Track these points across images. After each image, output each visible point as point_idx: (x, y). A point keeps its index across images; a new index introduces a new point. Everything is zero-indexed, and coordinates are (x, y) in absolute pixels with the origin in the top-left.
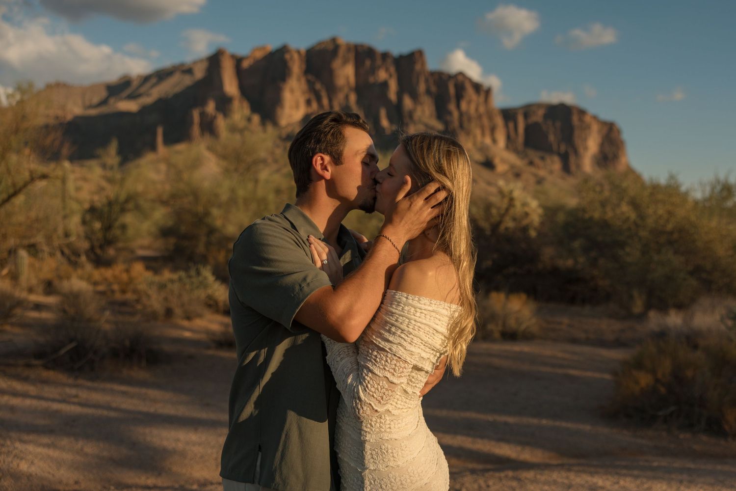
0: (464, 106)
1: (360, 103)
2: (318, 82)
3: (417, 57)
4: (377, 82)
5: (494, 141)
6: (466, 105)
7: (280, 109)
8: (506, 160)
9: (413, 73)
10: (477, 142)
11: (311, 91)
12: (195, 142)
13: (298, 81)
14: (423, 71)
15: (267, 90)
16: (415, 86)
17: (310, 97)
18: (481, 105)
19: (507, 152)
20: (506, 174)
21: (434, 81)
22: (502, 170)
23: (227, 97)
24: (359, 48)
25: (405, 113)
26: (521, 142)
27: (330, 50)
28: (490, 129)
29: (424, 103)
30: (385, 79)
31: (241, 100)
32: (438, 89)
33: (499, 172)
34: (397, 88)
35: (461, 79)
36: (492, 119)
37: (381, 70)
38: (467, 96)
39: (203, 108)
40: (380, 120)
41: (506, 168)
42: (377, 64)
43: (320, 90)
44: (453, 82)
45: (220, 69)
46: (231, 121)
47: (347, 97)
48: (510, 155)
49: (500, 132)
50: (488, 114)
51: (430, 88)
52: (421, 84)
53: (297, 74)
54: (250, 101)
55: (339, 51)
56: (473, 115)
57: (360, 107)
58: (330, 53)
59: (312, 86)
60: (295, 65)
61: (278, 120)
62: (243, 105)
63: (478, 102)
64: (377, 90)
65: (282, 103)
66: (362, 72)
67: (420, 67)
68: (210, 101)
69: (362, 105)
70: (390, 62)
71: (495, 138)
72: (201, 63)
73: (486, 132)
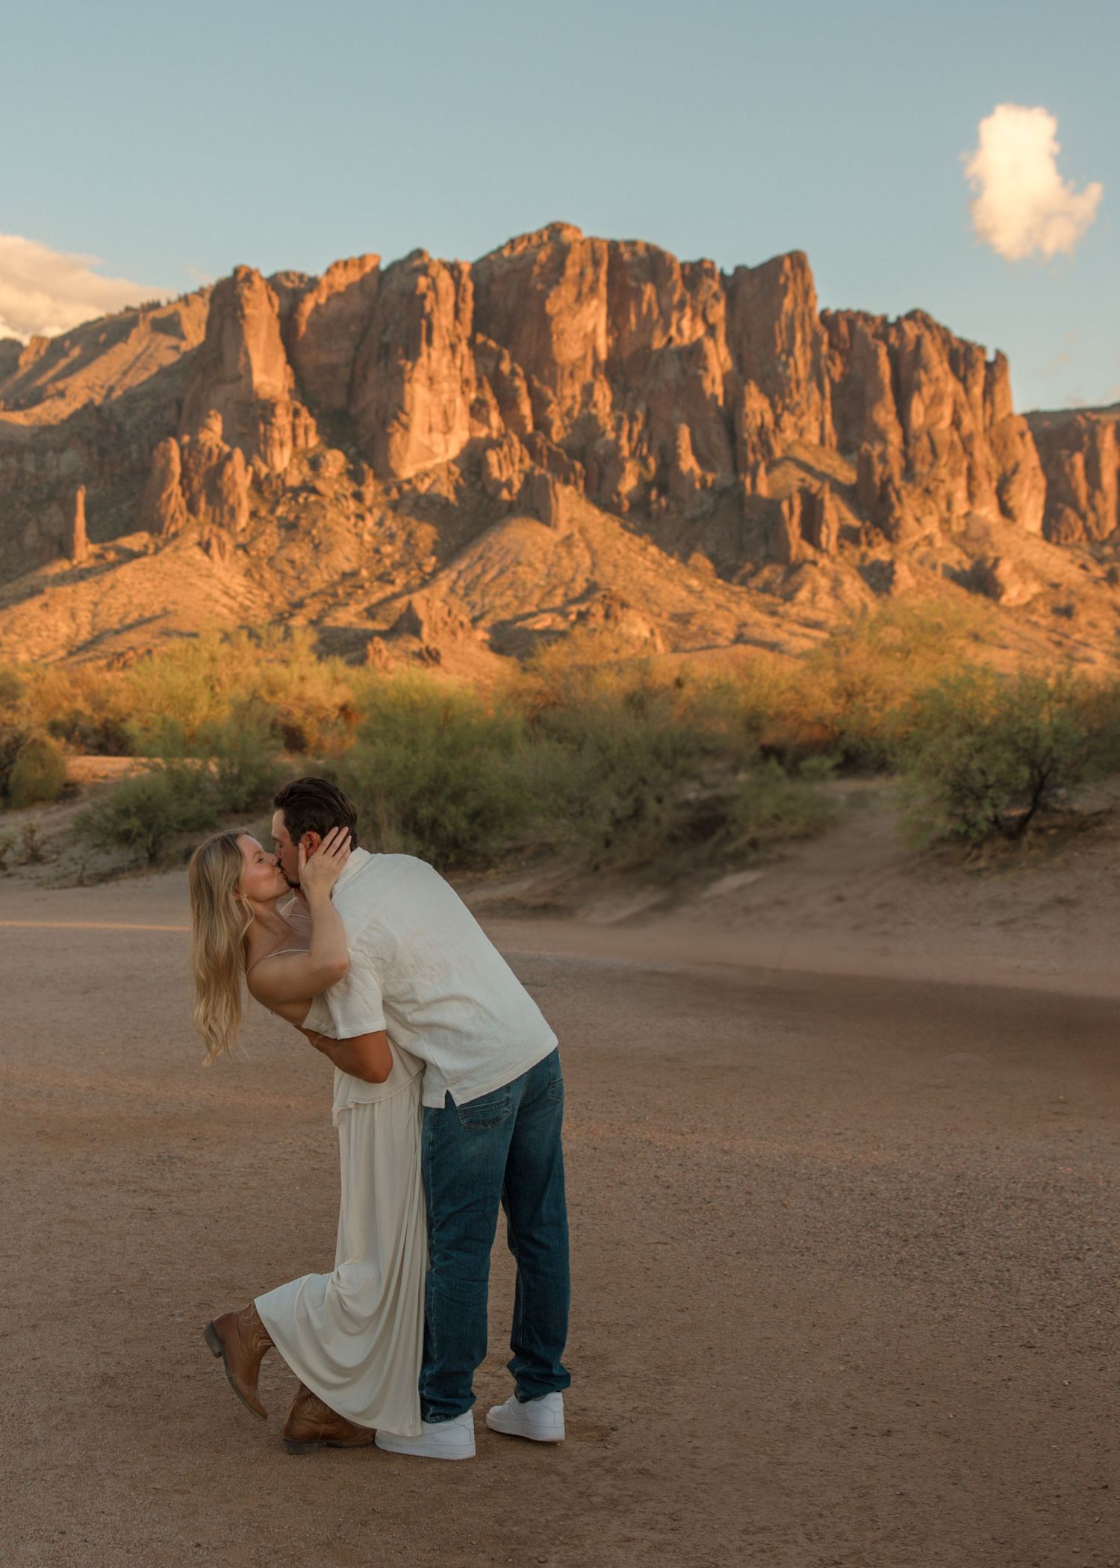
0: (917, 412)
1: (622, 409)
2: (506, 353)
3: (790, 274)
4: (673, 346)
5: (1006, 511)
6: (926, 410)
7: (402, 430)
8: (1037, 566)
9: (778, 318)
10: (954, 516)
11: (485, 380)
12: (172, 529)
13: (448, 354)
14: (807, 312)
15: (365, 377)
16: (779, 358)
17: (481, 396)
18: (972, 407)
19: (1043, 543)
20: (1028, 607)
21: (835, 340)
22: (1020, 595)
23: (258, 400)
24: (622, 249)
25: (750, 436)
26: (1106, 513)
27: (542, 256)
28: (995, 476)
29: (804, 406)
30: (694, 339)
31: (291, 410)
32: (846, 364)
33: (1009, 600)
34: (729, 364)
35: (916, 331)
36: (1005, 446)
37: (688, 312)
38: (930, 380)
39: (194, 433)
40: (676, 457)
41: (1035, 588)
42: (676, 298)
43: (513, 373)
44: (893, 339)
45: (241, 321)
46: (264, 470)
47: (588, 391)
48: (1053, 554)
49: (1027, 484)
50: (993, 433)
51: (822, 362)
52: (798, 351)
53: (448, 330)
54: (316, 411)
55: (569, 262)
56: (947, 436)
57: (620, 420)
58: (542, 266)
59: (491, 365)
60: (442, 307)
61: (393, 464)
62: (297, 422)
63: (962, 397)
64: (671, 371)
65: (407, 414)
66: (633, 319)
67: (800, 300)
68: (212, 412)
69: (625, 416)
70: (710, 287)
71: (1011, 504)
72: (200, 300)
73: (985, 485)
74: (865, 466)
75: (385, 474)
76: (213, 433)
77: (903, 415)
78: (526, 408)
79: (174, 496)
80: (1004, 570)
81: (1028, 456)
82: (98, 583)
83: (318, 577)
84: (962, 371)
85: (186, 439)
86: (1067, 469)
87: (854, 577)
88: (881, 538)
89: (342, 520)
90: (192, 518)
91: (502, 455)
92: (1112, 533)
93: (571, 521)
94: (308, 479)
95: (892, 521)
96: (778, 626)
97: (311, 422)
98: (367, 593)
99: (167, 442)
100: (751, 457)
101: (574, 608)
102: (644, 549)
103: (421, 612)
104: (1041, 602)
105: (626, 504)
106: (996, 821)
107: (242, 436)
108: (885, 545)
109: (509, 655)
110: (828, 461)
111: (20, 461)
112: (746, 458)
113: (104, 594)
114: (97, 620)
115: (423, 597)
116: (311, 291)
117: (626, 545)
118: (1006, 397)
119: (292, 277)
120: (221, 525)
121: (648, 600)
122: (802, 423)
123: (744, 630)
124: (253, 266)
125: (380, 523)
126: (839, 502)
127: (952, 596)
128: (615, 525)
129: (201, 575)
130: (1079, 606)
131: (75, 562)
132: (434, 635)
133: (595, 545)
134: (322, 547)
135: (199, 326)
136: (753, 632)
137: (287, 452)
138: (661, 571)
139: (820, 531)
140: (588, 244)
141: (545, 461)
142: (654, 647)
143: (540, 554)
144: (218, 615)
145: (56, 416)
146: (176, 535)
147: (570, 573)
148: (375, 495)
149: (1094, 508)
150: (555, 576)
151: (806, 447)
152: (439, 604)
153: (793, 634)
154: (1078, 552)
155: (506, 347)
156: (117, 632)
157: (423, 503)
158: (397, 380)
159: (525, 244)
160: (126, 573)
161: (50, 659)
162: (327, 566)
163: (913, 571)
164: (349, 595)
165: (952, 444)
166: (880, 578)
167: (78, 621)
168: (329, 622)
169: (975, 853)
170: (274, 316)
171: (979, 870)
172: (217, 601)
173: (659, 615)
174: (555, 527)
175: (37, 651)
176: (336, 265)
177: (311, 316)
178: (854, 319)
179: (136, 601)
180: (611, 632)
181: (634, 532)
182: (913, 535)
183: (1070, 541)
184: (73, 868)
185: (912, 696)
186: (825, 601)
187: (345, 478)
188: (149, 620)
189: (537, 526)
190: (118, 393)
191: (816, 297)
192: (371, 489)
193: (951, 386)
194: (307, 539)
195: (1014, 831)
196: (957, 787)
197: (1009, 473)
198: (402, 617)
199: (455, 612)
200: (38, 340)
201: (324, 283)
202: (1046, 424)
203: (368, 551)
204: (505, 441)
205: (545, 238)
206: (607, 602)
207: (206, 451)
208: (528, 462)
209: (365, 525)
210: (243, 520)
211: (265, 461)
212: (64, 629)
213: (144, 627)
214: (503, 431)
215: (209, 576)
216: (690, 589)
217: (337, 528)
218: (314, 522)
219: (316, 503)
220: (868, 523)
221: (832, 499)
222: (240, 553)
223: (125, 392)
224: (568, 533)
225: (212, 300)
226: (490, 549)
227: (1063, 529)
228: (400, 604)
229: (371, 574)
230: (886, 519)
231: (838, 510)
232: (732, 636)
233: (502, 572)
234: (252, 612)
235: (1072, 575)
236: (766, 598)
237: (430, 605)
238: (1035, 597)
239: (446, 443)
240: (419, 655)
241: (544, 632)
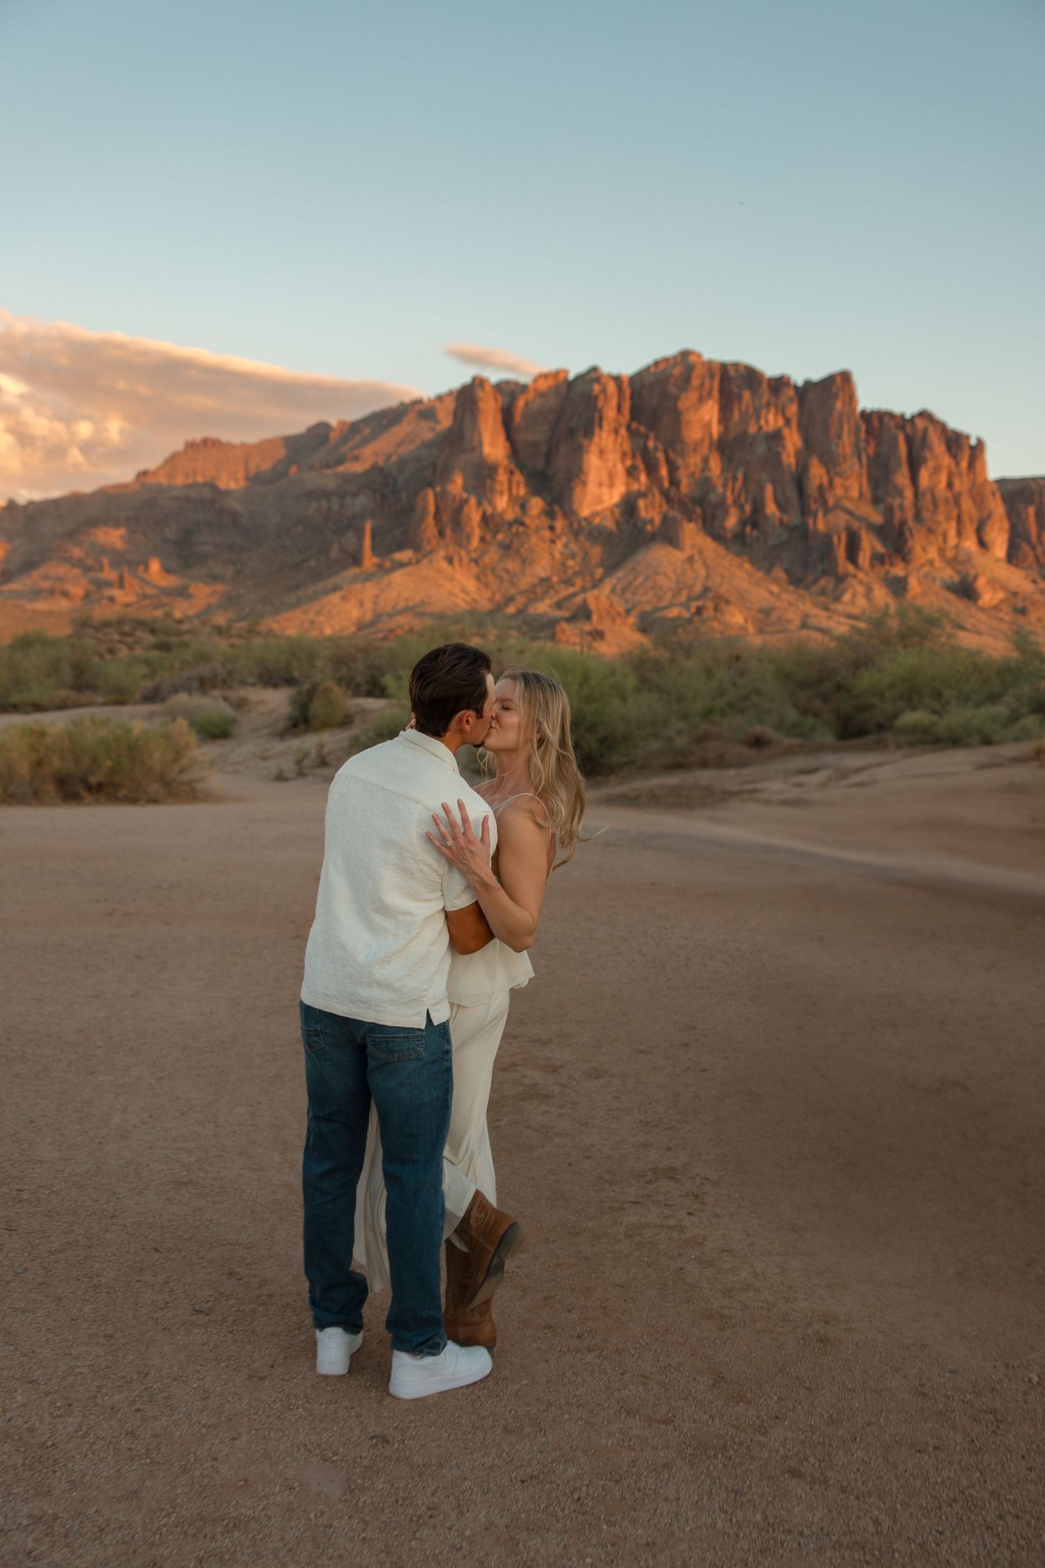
0: (924, 478)
1: (729, 473)
2: (652, 436)
3: (841, 386)
4: (762, 432)
5: (982, 544)
6: (931, 476)
7: (582, 485)
8: (1004, 580)
9: (833, 414)
10: (949, 546)
11: (637, 452)
12: (428, 548)
13: (612, 438)
14: (852, 411)
15: (558, 450)
16: (833, 440)
17: (634, 463)
18: (960, 475)
19: (1008, 565)
20: (997, 608)
21: (870, 431)
22: (992, 599)
23: (487, 464)
24: (730, 367)
25: (813, 491)
27: (677, 371)
28: (975, 520)
29: (849, 472)
30: (777, 427)
31: (509, 470)
32: (878, 445)
33: (985, 603)
34: (800, 443)
35: (925, 425)
36: (983, 501)
37: (773, 410)
38: (933, 457)
39: (443, 486)
40: (764, 504)
41: (1001, 595)
42: (765, 400)
43: (656, 449)
44: (908, 429)
45: (477, 412)
46: (489, 510)
47: (706, 460)
48: (1014, 573)
49: (997, 526)
50: (975, 493)
51: (862, 443)
52: (845, 435)
53: (613, 419)
54: (525, 471)
55: (694, 377)
56: (944, 494)
57: (726, 480)
58: (676, 379)
59: (641, 442)
60: (609, 404)
61: (576, 506)
62: (512, 478)
63: (954, 468)
64: (761, 448)
65: (585, 475)
66: (736, 415)
67: (847, 404)
68: (456, 472)
69: (730, 478)
70: (788, 394)
71: (987, 540)
72: (449, 399)
73: (970, 526)
74: (889, 512)
75: (569, 513)
77: (914, 479)
78: (664, 472)
79: (430, 526)
80: (981, 583)
81: (998, 508)
82: (378, 582)
83: (525, 581)
84: (953, 450)
85: (438, 489)
86: (1024, 516)
87: (882, 586)
88: (900, 560)
89: (541, 543)
90: (442, 541)
91: (648, 502)
93: (693, 546)
94: (519, 516)
95: (906, 549)
96: (829, 618)
97: (522, 478)
98: (557, 592)
99: (426, 491)
100: (813, 506)
101: (694, 604)
102: (742, 566)
103: (592, 605)
104: (1006, 604)
105: (730, 535)
107: (476, 487)
108: (902, 565)
109: (651, 634)
110: (865, 509)
111: (329, 501)
112: (810, 506)
113: (383, 590)
114: (377, 607)
115: (594, 595)
116: (523, 393)
117: (730, 562)
118: (984, 469)
119: (511, 384)
120: (461, 546)
121: (744, 599)
122: (848, 483)
123: (808, 620)
124: (485, 377)
125: (566, 546)
126: (872, 536)
127: (948, 600)
128: (721, 550)
129: (447, 579)
130: (1031, 608)
131: (364, 569)
132: (601, 620)
133: (709, 563)
134: (527, 561)
135: (449, 415)
136: (814, 622)
137: (506, 498)
138: (753, 580)
139: (859, 555)
140: (707, 364)
141: (677, 506)
142: (746, 629)
143: (672, 568)
144: (457, 605)
145: (354, 472)
146: (431, 552)
147: (693, 580)
148: (563, 527)
149: (1041, 543)
150: (682, 582)
151: (851, 499)
152: (604, 600)
153: (839, 623)
154: (1031, 572)
155: (652, 430)
156: (390, 616)
157: (595, 533)
158: (579, 451)
159: (666, 364)
160: (398, 576)
162: (531, 574)
163: (920, 583)
164: (545, 593)
165: (947, 501)
166: (898, 587)
167: (365, 608)
168: (531, 610)
170: (499, 409)
172: (457, 596)
173: (751, 609)
174: (683, 550)
175: (337, 628)
176: (540, 376)
177: (524, 408)
178: (883, 416)
179: (404, 595)
180: (719, 620)
181: (735, 554)
182: (921, 558)
183: (1026, 564)
186: (862, 602)
187: (543, 516)
188: (412, 608)
189: (671, 549)
190: (394, 458)
191: (858, 402)
192: (559, 524)
193: (947, 460)
194: (518, 556)
197: (985, 519)
198: (579, 608)
199: (615, 605)
200: (342, 424)
201: (532, 389)
202: (1011, 487)
203: (558, 564)
204: (650, 493)
205: (679, 359)
206: (717, 600)
207: (452, 496)
208: (665, 507)
209: (556, 547)
210: (475, 542)
211: (491, 504)
212: (356, 613)
213: (409, 612)
214: (649, 486)
215: (452, 579)
216: (771, 592)
217: (537, 549)
218: (522, 545)
219: (524, 532)
220: (892, 551)
221: (867, 534)
222: (473, 565)
223: (399, 458)
224: (691, 554)
225: (457, 399)
226: (640, 564)
227: (1022, 556)
228: (578, 600)
229: (560, 579)
230: (903, 547)
231: (871, 541)
232: (797, 622)
233: (647, 579)
234: (480, 603)
235: (1028, 587)
236: (823, 599)
237: (600, 598)
238: (1002, 601)
239: (611, 494)
240: (590, 634)
241: (672, 619)
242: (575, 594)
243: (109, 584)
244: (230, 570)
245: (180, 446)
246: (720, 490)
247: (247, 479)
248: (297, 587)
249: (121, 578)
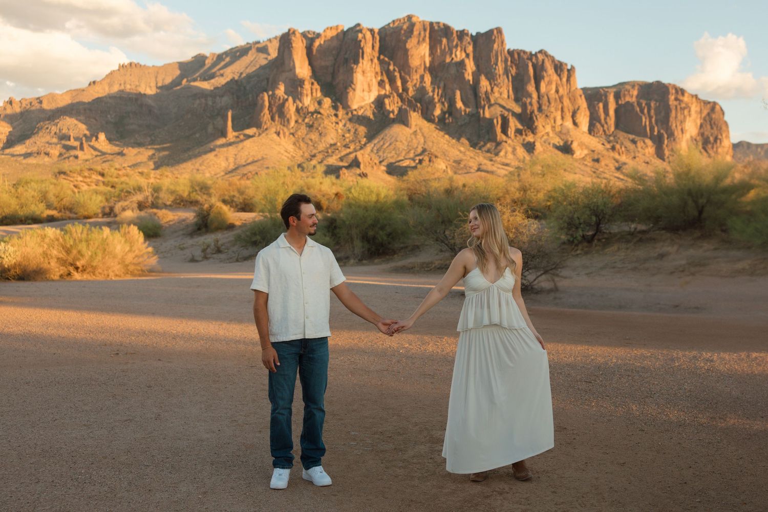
0: (543, 86)
1: (434, 85)
2: (391, 62)
3: (496, 36)
4: (453, 61)
5: (575, 124)
6: (546, 86)
7: (352, 91)
8: (586, 144)
9: (492, 52)
10: (557, 125)
11: (384, 72)
12: (265, 127)
13: (370, 62)
14: (502, 50)
15: (339, 71)
16: (492, 66)
17: (382, 79)
18: (562, 86)
19: (589, 135)
20: (584, 159)
21: (513, 60)
22: (580, 154)
23: (299, 79)
24: (435, 25)
25: (482, 95)
26: (611, 125)
27: (405, 27)
28: (571, 111)
29: (502, 84)
30: (461, 59)
31: (311, 82)
32: (517, 69)
33: (577, 156)
34: (474, 68)
35: (542, 57)
36: (575, 100)
38: (547, 76)
39: (273, 91)
40: (455, 102)
41: (586, 152)
42: (455, 43)
43: (394, 70)
44: (534, 60)
45: (291, 49)
46: (300, 105)
47: (422, 77)
48: (592, 139)
49: (583, 114)
50: (570, 95)
51: (508, 68)
52: (499, 63)
53: (370, 54)
54: (320, 83)
55: (415, 29)
56: (553, 96)
57: (434, 89)
58: (405, 31)
59: (386, 67)
60: (367, 45)
61: (349, 103)
62: (313, 87)
63: (559, 82)
64: (453, 71)
65: (354, 85)
66: (439, 51)
67: (500, 45)
68: (280, 83)
69: (436, 87)
70: (467, 40)
71: (577, 121)
72: (276, 41)
73: (568, 114)
74: (524, 106)
75: (346, 107)
76: (281, 91)
77: (538, 88)
78: (399, 83)
79: (266, 115)
80: (575, 146)
81: (583, 103)
82: (236, 147)
83: (321, 146)
84: (559, 72)
85: (270, 93)
86: (597, 109)
87: (520, 147)
88: (530, 133)
89: (330, 124)
90: (273, 123)
91: (390, 101)
92: (613, 132)
93: (416, 125)
94: (317, 109)
95: (534, 127)
96: (493, 165)
97: (318, 87)
98: (340, 152)
99: (263, 94)
100: (482, 103)
101: (418, 158)
102: (444, 136)
103: (360, 159)
104: (588, 157)
105: (437, 120)
106: (583, 236)
107: (292, 92)
108: (532, 135)
109: (393, 175)
110: (511, 104)
111: (206, 100)
112: (481, 103)
113: (239, 151)
114: (236, 161)
115: (361, 154)
116: (318, 38)
117: (437, 135)
118: (575, 82)
119: (311, 33)
120: (284, 125)
121: (445, 155)
122: (502, 89)
123: (481, 166)
124: (296, 28)
125: (345, 126)
126: (514, 119)
127: (555, 154)
128: (433, 126)
129: (276, 145)
130: (601, 158)
131: (228, 139)
132: (365, 167)
133: (425, 134)
134: (322, 134)
135: (275, 50)
136: (484, 167)
137: (309, 98)
138: (450, 144)
139: (508, 130)
140: (422, 23)
141: (406, 103)
143: (405, 138)
144: (283, 160)
145: (220, 84)
146: (266, 129)
147: (416, 145)
148: (343, 115)
149: (606, 123)
150: (410, 146)
151: (503, 99)
152: (367, 156)
153: (498, 168)
154: (601, 139)
155: (392, 60)
156: (244, 166)
157: (361, 118)
158: (351, 72)
159: (398, 22)
160: (248, 143)
161: (218, 176)
162: (325, 141)
163: (542, 145)
164: (333, 152)
165: (556, 99)
166: (530, 148)
167: (229, 161)
168: (326, 162)
169: (576, 248)
170: (304, 47)
171: (577, 255)
172: (282, 154)
173: (449, 161)
174: (410, 128)
175: (213, 173)
176: (328, 28)
177: (318, 47)
178: (520, 53)
179: (251, 154)
180: (432, 167)
181: (440, 130)
182: (542, 132)
183: (598, 135)
184: (234, 255)
185: (547, 191)
186: (510, 156)
187: (331, 109)
188: (256, 161)
189: (403, 127)
190: (244, 75)
191: (506, 44)
192: (341, 113)
193: (555, 77)
194: (317, 131)
195: (589, 240)
196: (569, 224)
197: (576, 109)
198: (353, 161)
199: (373, 159)
200: (214, 54)
201: (323, 35)
202: (589, 92)
203: (340, 136)
204: (391, 96)
205: (406, 20)
206: (430, 156)
207: (278, 97)
208: (400, 104)
209: (339, 127)
211: (301, 102)
212: (224, 164)
213: (254, 164)
214: (391, 92)
215: (279, 145)
216: (460, 151)
217: (328, 127)
218: (320, 125)
219: (320, 117)
220: (526, 127)
221: (512, 119)
222: (291, 136)
223: (247, 75)
224: (415, 130)
225: (280, 41)
226: (386, 136)
227: (596, 130)
228: (352, 156)
229: (341, 144)
230: (532, 126)
231: (514, 122)
232: (476, 169)
233: (390, 144)
234: (296, 158)
235: (599, 147)
236: (489, 155)
237: (364, 156)
238: (586, 155)
239: (370, 96)
240: (360, 175)
241: (406, 167)
242: (350, 153)
243: (75, 148)
244: (149, 139)
245: (116, 68)
246: (431, 94)
247: (157, 88)
248: (189, 149)
249: (82, 144)
